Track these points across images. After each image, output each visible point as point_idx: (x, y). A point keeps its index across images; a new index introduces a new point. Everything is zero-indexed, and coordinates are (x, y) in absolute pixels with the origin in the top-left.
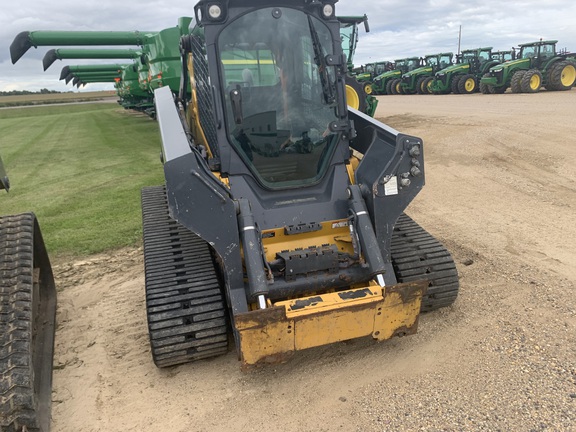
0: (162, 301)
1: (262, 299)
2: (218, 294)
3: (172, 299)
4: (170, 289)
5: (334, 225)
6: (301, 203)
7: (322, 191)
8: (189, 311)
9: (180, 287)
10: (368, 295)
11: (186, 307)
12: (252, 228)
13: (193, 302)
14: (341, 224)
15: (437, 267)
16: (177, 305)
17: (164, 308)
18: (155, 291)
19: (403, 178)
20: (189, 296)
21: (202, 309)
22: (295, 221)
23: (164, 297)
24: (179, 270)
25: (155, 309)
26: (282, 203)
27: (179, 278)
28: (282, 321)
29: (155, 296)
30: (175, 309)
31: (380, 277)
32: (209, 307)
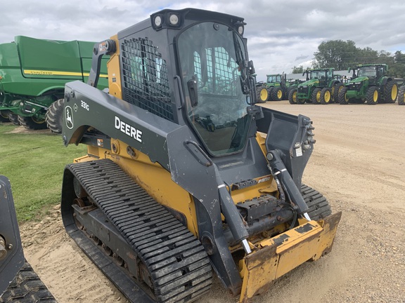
0: (159, 258)
1: (245, 242)
2: (200, 245)
3: (167, 255)
4: (159, 246)
5: (260, 181)
6: (236, 166)
7: (244, 156)
8: (183, 263)
9: (166, 243)
10: (314, 228)
11: (179, 260)
12: (223, 185)
13: (185, 255)
14: (263, 180)
15: (320, 205)
16: (173, 259)
17: (164, 263)
18: (148, 250)
19: (305, 144)
20: (179, 250)
21: (193, 259)
22: (237, 179)
23: (158, 254)
24: (155, 229)
25: (157, 266)
26: (224, 166)
27: (160, 236)
28: (273, 257)
29: (151, 254)
30: (172, 263)
31: (306, 214)
32: (198, 257)
